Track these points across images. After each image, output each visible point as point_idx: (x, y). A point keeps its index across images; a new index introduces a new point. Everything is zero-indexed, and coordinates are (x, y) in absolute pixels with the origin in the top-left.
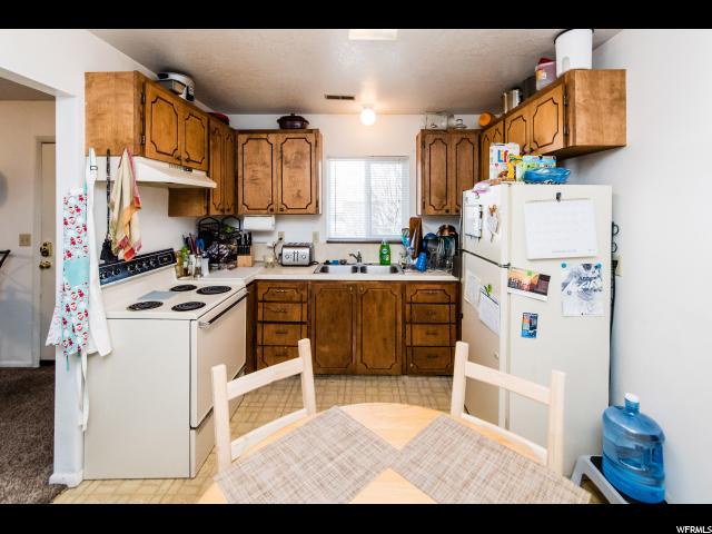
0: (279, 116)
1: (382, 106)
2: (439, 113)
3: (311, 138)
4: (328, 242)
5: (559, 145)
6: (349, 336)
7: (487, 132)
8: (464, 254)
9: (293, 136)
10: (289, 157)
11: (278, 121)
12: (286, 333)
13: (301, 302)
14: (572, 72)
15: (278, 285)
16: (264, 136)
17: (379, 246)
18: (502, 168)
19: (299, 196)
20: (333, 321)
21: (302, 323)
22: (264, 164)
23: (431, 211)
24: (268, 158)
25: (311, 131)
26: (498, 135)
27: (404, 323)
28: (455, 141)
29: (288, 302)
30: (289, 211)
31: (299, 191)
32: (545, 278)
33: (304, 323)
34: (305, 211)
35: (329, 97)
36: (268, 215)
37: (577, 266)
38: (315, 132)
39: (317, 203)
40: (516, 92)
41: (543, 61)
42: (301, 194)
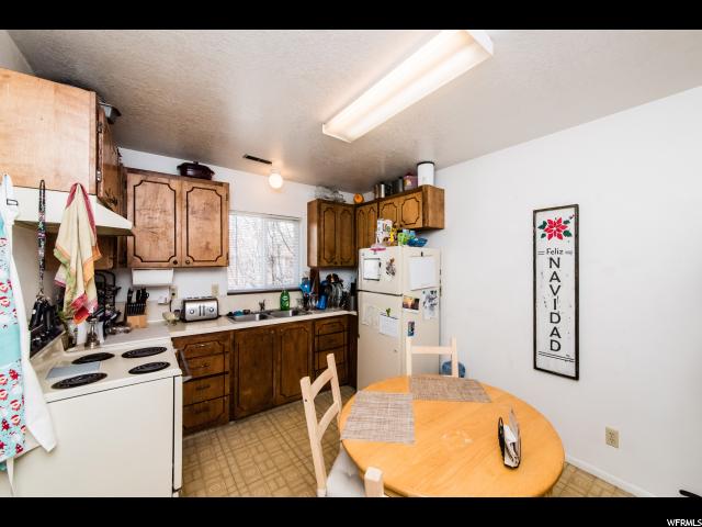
0: (180, 162)
1: (288, 173)
2: (327, 187)
3: (221, 191)
4: (229, 294)
5: (419, 224)
6: (270, 375)
7: (363, 208)
8: (359, 293)
9: (201, 186)
10: (196, 208)
11: (179, 167)
12: (208, 387)
13: (224, 353)
14: (427, 186)
15: (197, 340)
16: (165, 181)
17: (280, 294)
18: (386, 235)
19: (207, 248)
20: (255, 364)
21: (224, 373)
22: (164, 211)
23: (325, 263)
24: (170, 205)
25: (221, 184)
26: (372, 212)
27: (314, 352)
28: (340, 212)
29: (209, 355)
30: (196, 264)
31: (208, 243)
32: (417, 300)
33: (227, 373)
34: (214, 264)
35: (249, 157)
36: (169, 268)
37: (428, 292)
38: (226, 186)
39: (228, 255)
40: (383, 186)
41: (409, 174)
42: (210, 246)
